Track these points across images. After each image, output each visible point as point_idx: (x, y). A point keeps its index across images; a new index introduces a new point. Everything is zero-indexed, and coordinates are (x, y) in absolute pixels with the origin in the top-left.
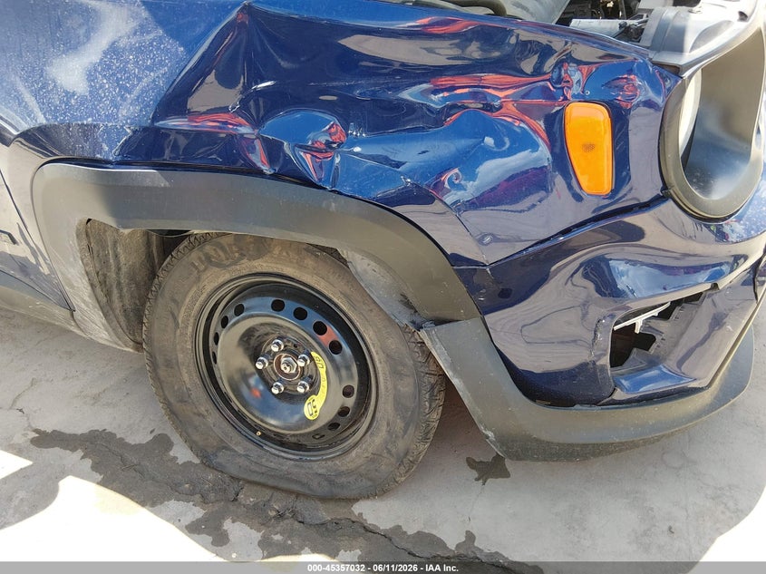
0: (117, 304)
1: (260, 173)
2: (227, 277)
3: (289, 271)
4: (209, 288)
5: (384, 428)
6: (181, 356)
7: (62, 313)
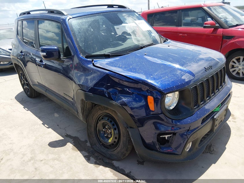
0: (85, 114)
1: (106, 96)
2: (102, 112)
3: (111, 113)
4: (99, 114)
5: (120, 147)
6: (92, 125)
7: (76, 113)
